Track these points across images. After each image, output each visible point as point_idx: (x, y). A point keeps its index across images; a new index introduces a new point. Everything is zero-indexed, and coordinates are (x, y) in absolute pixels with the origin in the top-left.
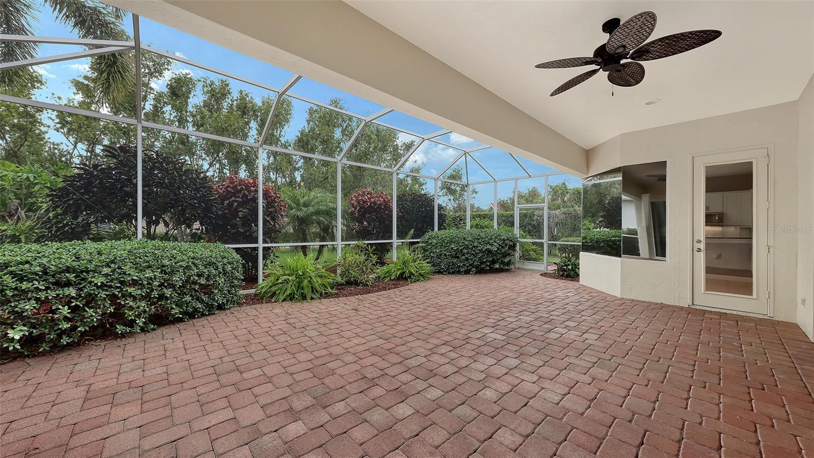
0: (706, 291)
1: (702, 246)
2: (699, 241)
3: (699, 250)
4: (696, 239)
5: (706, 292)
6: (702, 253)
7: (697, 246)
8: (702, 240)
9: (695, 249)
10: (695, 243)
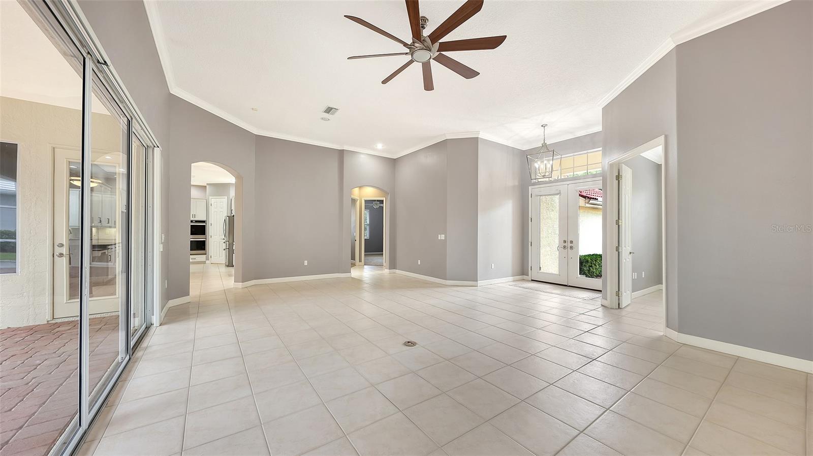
0: (70, 299)
1: (64, 250)
2: (61, 245)
3: (61, 255)
4: (57, 243)
5: (69, 301)
6: (65, 259)
7: (58, 250)
8: (65, 244)
9: (57, 253)
10: (56, 247)
